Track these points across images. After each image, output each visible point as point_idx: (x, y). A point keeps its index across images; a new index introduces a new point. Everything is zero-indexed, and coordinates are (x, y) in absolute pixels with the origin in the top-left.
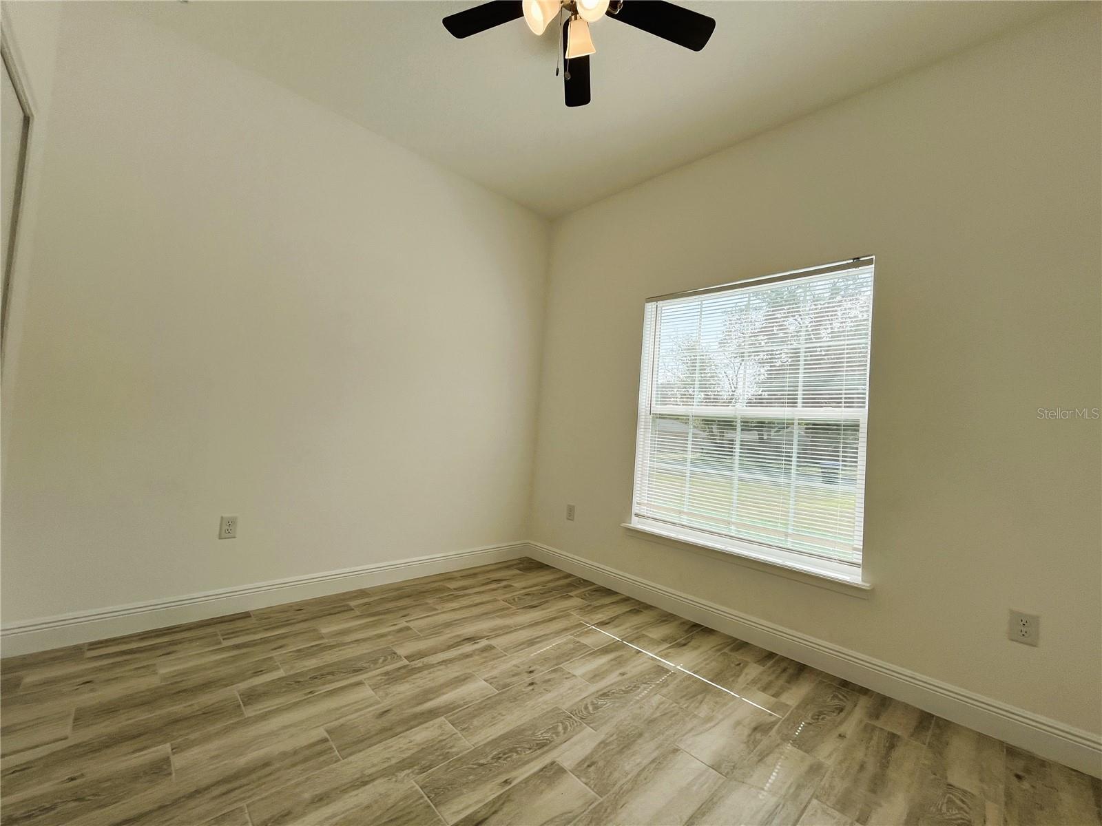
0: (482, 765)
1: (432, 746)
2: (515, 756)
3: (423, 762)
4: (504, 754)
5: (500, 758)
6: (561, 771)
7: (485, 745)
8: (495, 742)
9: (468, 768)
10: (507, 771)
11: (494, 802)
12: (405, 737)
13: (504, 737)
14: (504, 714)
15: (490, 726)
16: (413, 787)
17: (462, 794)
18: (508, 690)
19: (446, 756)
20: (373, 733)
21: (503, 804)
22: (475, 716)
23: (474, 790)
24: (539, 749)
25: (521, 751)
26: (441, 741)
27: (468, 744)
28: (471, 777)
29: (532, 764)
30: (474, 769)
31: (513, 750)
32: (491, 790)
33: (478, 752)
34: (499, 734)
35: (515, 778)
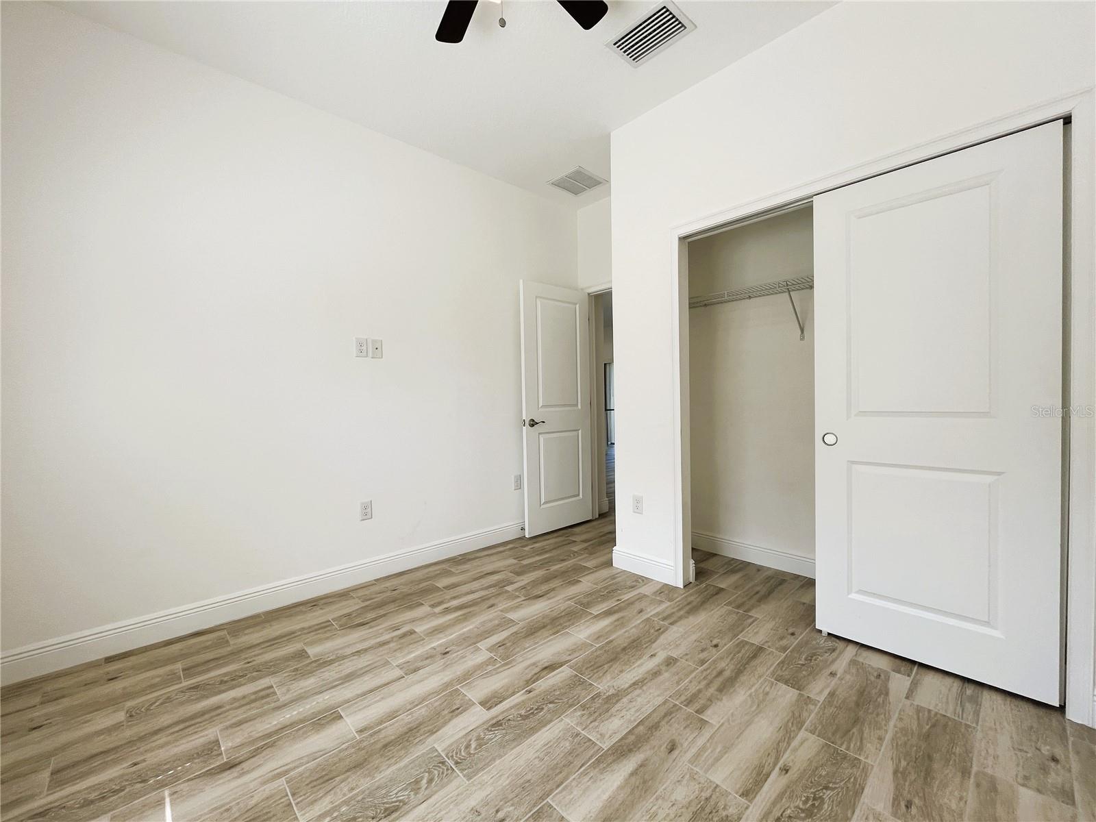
0: (550, 703)
1: (600, 715)
2: (523, 712)
3: (600, 701)
4: (532, 713)
5: (536, 709)
6: (483, 704)
7: (551, 721)
8: (543, 724)
9: (561, 699)
10: (529, 699)
11: (537, 679)
12: (630, 721)
13: (533, 730)
14: (537, 760)
15: (550, 742)
16: (599, 684)
17: (561, 682)
18: (534, 806)
19: (584, 707)
20: (663, 723)
21: (531, 679)
22: (570, 753)
23: (553, 686)
24: (500, 720)
25: (518, 717)
26: (595, 720)
27: (567, 720)
28: (558, 693)
29: (508, 706)
30: (557, 699)
31: (525, 718)
32: (541, 686)
33: (557, 713)
34: (540, 733)
35: (523, 694)
